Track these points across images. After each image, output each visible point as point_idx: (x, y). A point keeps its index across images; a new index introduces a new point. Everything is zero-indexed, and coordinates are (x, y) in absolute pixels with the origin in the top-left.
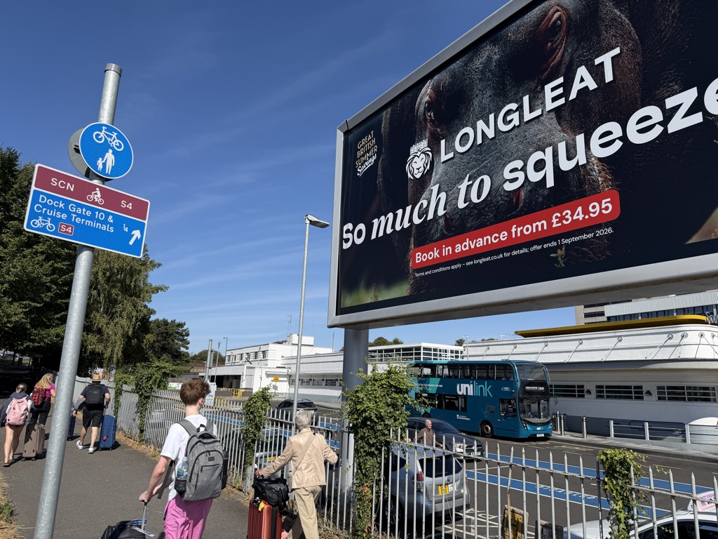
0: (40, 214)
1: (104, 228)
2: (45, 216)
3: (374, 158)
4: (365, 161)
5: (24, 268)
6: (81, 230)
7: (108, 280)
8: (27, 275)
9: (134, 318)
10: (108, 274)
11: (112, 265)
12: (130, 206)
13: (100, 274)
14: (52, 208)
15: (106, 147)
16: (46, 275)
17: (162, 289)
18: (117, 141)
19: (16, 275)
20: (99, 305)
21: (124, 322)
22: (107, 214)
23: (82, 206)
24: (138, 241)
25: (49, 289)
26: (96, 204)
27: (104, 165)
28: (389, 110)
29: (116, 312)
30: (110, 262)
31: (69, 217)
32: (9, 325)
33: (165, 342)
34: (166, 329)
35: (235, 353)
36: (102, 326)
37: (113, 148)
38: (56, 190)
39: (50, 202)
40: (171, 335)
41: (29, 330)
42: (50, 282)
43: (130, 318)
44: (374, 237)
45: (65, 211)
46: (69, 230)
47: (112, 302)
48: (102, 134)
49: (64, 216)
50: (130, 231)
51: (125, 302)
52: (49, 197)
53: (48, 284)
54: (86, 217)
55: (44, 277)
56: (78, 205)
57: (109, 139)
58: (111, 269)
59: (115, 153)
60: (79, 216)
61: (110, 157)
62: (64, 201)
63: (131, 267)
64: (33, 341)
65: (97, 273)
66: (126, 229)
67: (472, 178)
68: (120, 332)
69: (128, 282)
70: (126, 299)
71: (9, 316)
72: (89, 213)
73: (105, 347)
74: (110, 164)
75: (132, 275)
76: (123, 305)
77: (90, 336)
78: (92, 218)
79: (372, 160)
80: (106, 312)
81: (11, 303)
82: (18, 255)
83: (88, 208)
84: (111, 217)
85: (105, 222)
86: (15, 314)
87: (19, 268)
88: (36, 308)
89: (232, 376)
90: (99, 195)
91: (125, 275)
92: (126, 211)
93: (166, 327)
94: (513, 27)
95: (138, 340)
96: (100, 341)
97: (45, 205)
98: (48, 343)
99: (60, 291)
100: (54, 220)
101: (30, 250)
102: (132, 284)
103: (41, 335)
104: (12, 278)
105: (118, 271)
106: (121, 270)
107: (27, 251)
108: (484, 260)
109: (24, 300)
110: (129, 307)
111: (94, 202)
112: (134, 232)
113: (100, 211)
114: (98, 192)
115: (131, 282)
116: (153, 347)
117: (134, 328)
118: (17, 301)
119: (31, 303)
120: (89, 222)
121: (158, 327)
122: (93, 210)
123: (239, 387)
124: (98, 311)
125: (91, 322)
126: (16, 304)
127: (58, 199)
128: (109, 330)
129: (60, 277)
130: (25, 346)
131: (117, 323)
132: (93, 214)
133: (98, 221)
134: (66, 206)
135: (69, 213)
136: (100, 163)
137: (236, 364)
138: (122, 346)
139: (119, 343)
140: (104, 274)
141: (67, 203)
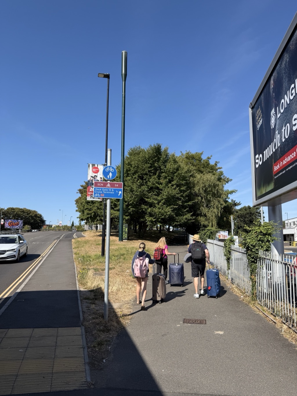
0: (96, 193)
1: (111, 193)
2: (97, 193)
3: (262, 120)
4: (259, 122)
5: (168, 192)
6: (106, 195)
7: (205, 191)
8: (170, 195)
9: (220, 208)
10: (204, 189)
11: (205, 184)
12: (117, 186)
13: (201, 189)
14: (98, 191)
15: (109, 172)
16: (177, 194)
17: (234, 192)
18: (112, 169)
19: (166, 196)
20: (203, 204)
21: (215, 210)
22: (112, 189)
23: (105, 189)
24: (121, 194)
25: (180, 199)
26: (109, 187)
27: (109, 177)
28: (263, 94)
29: (211, 206)
30: (204, 183)
31: (103, 192)
32: (167, 216)
33: (251, 218)
34: (250, 211)
35: (290, 221)
36: (206, 213)
37: (111, 172)
38: (99, 186)
39: (98, 190)
40: (253, 214)
41: (175, 217)
42: (180, 196)
43: (218, 208)
44: (264, 161)
45: (102, 191)
46: (103, 195)
47: (209, 201)
48: (108, 169)
49: (102, 192)
50: (118, 192)
51: (214, 200)
52: (97, 188)
53: (180, 197)
54: (106, 191)
55: (177, 195)
56: (104, 189)
57: (110, 170)
58: (205, 186)
59: (112, 173)
60: (105, 191)
61: (111, 174)
62: (101, 188)
63: (214, 184)
64: (177, 222)
65: (200, 189)
66: (117, 192)
67: (285, 126)
68: (214, 215)
69: (213, 191)
70: (214, 199)
71: (166, 213)
72: (107, 190)
73: (209, 222)
74: (111, 176)
75: (215, 187)
76: (213, 202)
77: (201, 218)
78: (108, 191)
79: (261, 121)
80: (207, 206)
81: (167, 207)
82: (167, 187)
83: (107, 189)
84: (113, 190)
85: (112, 191)
86: (169, 212)
87: (167, 193)
88: (176, 208)
89: (290, 234)
90: (109, 185)
91: (212, 188)
92: (117, 187)
93: (249, 210)
94: (291, 42)
95: (226, 218)
96: (206, 220)
97: (97, 191)
98: (183, 223)
99: (185, 199)
100: (100, 194)
101: (171, 184)
102: (216, 192)
103: (180, 219)
104: (165, 197)
105: (208, 187)
106: (210, 186)
107: (170, 185)
108: (291, 167)
109: (171, 205)
110: (217, 203)
111: (108, 187)
112: (119, 192)
113: (110, 189)
114: (109, 184)
115: (215, 191)
116: (245, 221)
117: (221, 213)
118: (169, 206)
119: (173, 206)
120: (107, 192)
121: (246, 210)
122: (108, 189)
123: (294, 241)
124: (203, 206)
125: (201, 212)
126: (169, 207)
127: (100, 188)
128: (209, 215)
129: (184, 193)
130: (175, 224)
131: (212, 211)
132: (108, 190)
133: (110, 191)
134: (102, 190)
135: (103, 191)
136: (108, 176)
137: (291, 228)
138: (216, 222)
139: (214, 220)
140: (202, 189)
141: (102, 189)
